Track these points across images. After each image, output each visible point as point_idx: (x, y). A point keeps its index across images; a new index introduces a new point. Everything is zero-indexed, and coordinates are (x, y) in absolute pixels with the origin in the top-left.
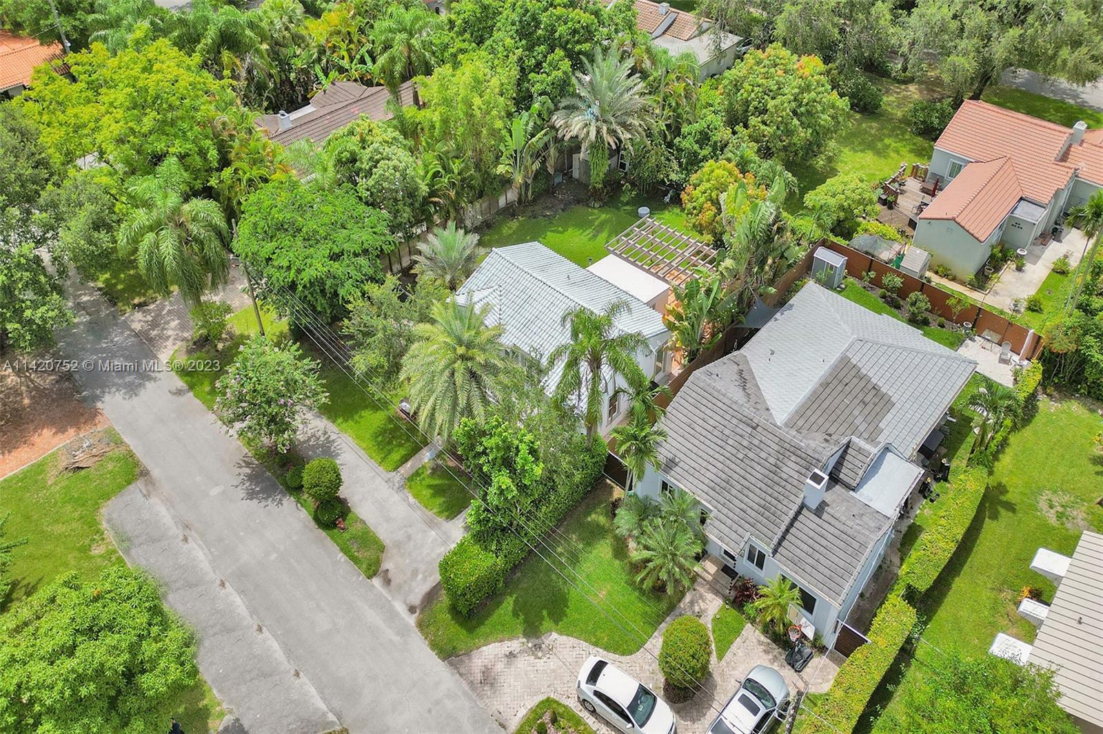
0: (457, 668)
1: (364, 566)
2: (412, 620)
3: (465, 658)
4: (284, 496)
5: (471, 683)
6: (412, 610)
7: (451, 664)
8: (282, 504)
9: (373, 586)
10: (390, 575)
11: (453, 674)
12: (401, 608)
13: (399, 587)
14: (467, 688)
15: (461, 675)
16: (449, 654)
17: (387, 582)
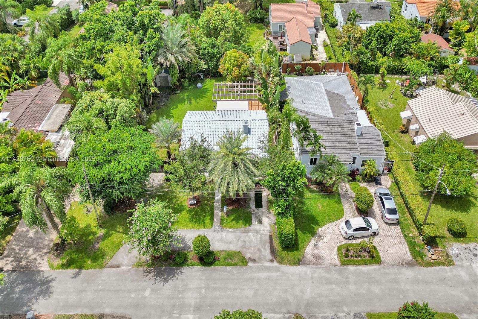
0: (305, 264)
1: (240, 263)
2: (275, 264)
3: (304, 259)
4: (180, 269)
5: (314, 264)
6: (272, 261)
7: (302, 264)
8: (183, 272)
9: (251, 266)
10: (252, 258)
11: (306, 266)
12: (268, 264)
13: (260, 259)
14: (315, 266)
15: (309, 264)
16: (299, 262)
17: (254, 261)
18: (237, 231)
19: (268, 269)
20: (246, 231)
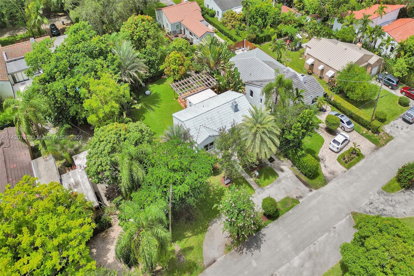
1: (295, 204)
2: (314, 191)
3: (326, 178)
5: (334, 178)
6: (311, 191)
7: (328, 182)
9: (302, 202)
10: (298, 196)
11: (331, 182)
12: (310, 194)
13: (303, 193)
14: (336, 179)
15: (331, 180)
16: (326, 182)
17: (301, 197)
18: (274, 185)
19: (313, 197)
20: (279, 181)
